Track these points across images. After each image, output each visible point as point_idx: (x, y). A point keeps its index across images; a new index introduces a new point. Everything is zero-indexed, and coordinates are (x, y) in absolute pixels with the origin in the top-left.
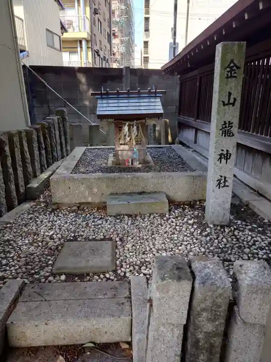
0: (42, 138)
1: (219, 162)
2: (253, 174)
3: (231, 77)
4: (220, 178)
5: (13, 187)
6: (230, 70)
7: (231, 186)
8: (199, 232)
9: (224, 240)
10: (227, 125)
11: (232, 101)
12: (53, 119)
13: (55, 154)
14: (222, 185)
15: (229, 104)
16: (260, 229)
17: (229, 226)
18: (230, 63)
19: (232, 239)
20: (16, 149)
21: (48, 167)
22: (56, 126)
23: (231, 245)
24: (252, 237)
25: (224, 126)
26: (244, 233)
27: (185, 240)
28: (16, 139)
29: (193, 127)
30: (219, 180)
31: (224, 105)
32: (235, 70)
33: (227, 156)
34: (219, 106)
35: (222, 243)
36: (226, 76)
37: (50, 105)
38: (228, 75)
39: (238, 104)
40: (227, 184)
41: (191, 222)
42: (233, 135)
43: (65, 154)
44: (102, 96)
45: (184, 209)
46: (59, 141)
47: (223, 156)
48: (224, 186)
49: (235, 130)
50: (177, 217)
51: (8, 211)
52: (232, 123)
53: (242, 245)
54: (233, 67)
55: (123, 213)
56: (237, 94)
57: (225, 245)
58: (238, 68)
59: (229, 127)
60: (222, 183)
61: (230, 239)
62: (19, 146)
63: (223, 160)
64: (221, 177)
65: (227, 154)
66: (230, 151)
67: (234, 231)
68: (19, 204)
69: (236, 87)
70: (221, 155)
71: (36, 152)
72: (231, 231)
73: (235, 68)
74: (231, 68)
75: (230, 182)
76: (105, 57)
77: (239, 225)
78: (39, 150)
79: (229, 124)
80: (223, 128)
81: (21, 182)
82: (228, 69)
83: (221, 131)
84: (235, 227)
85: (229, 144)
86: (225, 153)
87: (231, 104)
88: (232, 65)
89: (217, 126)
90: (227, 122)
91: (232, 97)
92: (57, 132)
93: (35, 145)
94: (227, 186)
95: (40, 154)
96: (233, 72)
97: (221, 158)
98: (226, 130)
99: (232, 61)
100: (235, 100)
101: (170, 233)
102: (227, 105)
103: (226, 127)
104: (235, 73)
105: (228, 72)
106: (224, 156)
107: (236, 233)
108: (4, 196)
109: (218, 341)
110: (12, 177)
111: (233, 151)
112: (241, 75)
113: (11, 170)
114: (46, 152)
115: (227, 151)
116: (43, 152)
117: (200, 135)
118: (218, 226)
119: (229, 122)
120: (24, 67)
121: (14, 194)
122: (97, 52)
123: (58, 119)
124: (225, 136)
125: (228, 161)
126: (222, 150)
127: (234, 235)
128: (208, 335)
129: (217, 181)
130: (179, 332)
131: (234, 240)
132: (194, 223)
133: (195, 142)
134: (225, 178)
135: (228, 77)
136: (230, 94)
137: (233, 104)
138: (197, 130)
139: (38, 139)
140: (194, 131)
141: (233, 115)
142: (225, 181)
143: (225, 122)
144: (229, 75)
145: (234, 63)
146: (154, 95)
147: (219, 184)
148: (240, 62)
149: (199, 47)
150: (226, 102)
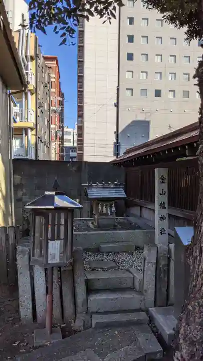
1: (161, 220)
3: (162, 182)
6: (162, 179)
7: (167, 233)
15: (163, 194)
25: (161, 204)
29: (139, 205)
30: (161, 230)
31: (161, 194)
34: (158, 195)
36: (160, 182)
39: (167, 193)
40: (165, 232)
42: (166, 208)
44: (88, 187)
48: (164, 233)
49: (166, 206)
52: (165, 203)
56: (166, 190)
58: (165, 179)
60: (163, 231)
64: (162, 228)
69: (165, 186)
70: (161, 217)
75: (167, 230)
83: (160, 206)
85: (165, 212)
89: (158, 204)
91: (164, 191)
98: (162, 206)
99: (163, 176)
104: (164, 181)
106: (163, 218)
109: (166, 268)
111: (167, 216)
112: (166, 181)
115: (164, 215)
117: (144, 209)
124: (162, 208)
128: (164, 266)
130: (154, 266)
133: (141, 216)
136: (163, 189)
137: (165, 194)
138: (142, 207)
140: (139, 208)
141: (165, 199)
142: (165, 230)
143: (162, 202)
146: (119, 186)
147: (162, 232)
148: (166, 176)
149: (142, 158)
150: (161, 193)
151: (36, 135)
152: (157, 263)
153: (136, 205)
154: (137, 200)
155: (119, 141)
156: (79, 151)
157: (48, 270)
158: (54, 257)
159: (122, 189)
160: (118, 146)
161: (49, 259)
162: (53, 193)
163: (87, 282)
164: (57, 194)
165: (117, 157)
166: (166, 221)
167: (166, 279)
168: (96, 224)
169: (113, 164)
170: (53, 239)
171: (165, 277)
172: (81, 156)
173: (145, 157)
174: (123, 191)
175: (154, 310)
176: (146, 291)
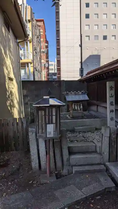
1: (110, 113)
4: (111, 117)
6: (111, 88)
11: (112, 96)
15: (111, 97)
39: (114, 97)
44: (66, 94)
48: (113, 120)
49: (114, 104)
52: (113, 102)
56: (114, 94)
60: (112, 119)
69: (113, 92)
70: (111, 111)
85: (113, 108)
91: (112, 95)
98: (111, 104)
99: (111, 86)
100: (113, 96)
106: (112, 111)
112: (114, 89)
126: (111, 109)
130: (108, 139)
133: (97, 111)
135: (111, 90)
137: (113, 97)
138: (98, 106)
140: (96, 106)
141: (113, 99)
142: (113, 118)
143: (111, 102)
146: (84, 94)
147: (111, 119)
148: (113, 86)
149: (97, 76)
151: (33, 67)
152: (110, 137)
153: (94, 105)
154: (95, 102)
155: (83, 67)
156: (58, 75)
157: (47, 141)
158: (50, 133)
159: (86, 95)
160: (82, 70)
161: (47, 135)
162: (48, 97)
163: (69, 148)
164: (50, 98)
165: (82, 77)
166: (114, 113)
167: (115, 146)
168: (71, 116)
169: (80, 81)
170: (49, 123)
171: (114, 145)
172: (59, 78)
173: (100, 75)
174: (87, 96)
175: (109, 164)
176: (104, 153)
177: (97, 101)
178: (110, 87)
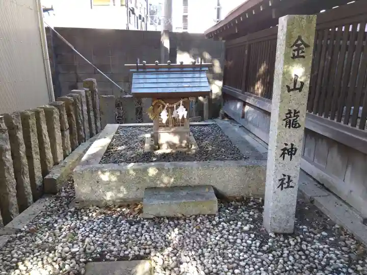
0: (66, 116)
1: (282, 158)
2: (316, 161)
3: (298, 56)
4: (283, 177)
5: (27, 180)
6: (297, 48)
7: (296, 188)
8: (258, 244)
9: (291, 258)
10: (292, 115)
11: (299, 86)
12: (79, 93)
13: (82, 133)
14: (284, 186)
15: (295, 89)
16: (332, 239)
17: (293, 235)
18: (297, 40)
19: (300, 256)
20: (32, 134)
21: (73, 150)
22: (84, 100)
23: (300, 265)
24: (325, 253)
25: (288, 116)
26: (313, 247)
27: (241, 258)
28: (33, 121)
29: (241, 100)
30: (282, 180)
31: (289, 90)
32: (303, 48)
33: (292, 151)
34: (283, 92)
35: (289, 263)
36: (292, 56)
37: (78, 72)
38: (294, 55)
39: (306, 90)
40: (291, 184)
41: (246, 228)
42: (300, 126)
43: (94, 132)
44: (138, 70)
45: (236, 208)
46: (86, 117)
47: (286, 152)
48: (288, 187)
49: (302, 120)
50: (229, 222)
51: (20, 213)
52: (299, 112)
53: (314, 266)
54: (301, 44)
55: (162, 214)
56: (305, 78)
57: (293, 265)
58: (307, 46)
59: (294, 116)
60: (286, 182)
61: (297, 257)
62: (35, 130)
63: (286, 156)
64: (284, 175)
65: (292, 148)
66: (296, 146)
67: (301, 244)
68: (35, 201)
70: (284, 150)
71: (58, 134)
72: (297, 242)
73: (302, 46)
74: (298, 46)
75: (295, 182)
76: (140, 16)
77: (305, 232)
78: (62, 131)
79: (295, 113)
80: (287, 118)
81: (38, 173)
82: (295, 48)
83: (285, 122)
84: (302, 236)
85: (296, 138)
86: (289, 147)
87: (297, 89)
88: (299, 42)
89: (280, 116)
90: (293, 111)
91: (299, 81)
92: (85, 108)
93: (57, 126)
94: (292, 187)
95: (63, 135)
96: (300, 51)
97: (283, 154)
98: (291, 120)
99: (299, 38)
100: (302, 84)
101: (222, 246)
102: (292, 90)
103: (290, 117)
104: (303, 52)
105: (294, 50)
106: (288, 151)
107: (304, 247)
108: (15, 194)
110: (26, 169)
111: (299, 145)
112: (309, 53)
113: (25, 161)
114: (71, 133)
115: (292, 145)
116: (67, 133)
118: (280, 234)
119: (295, 111)
120: (48, 29)
121: (29, 189)
122: (133, 11)
123: (86, 91)
124: (289, 127)
125: (293, 156)
126: (286, 144)
127: (301, 250)
129: (279, 180)
131: (303, 257)
132: (250, 228)
133: (243, 117)
134: (289, 177)
135: (294, 57)
136: (296, 77)
137: (300, 89)
138: (244, 103)
139: (60, 118)
142: (289, 180)
143: (290, 112)
144: (296, 54)
145: (302, 41)
146: (198, 69)
147: (282, 184)
148: (309, 38)
150: (292, 87)
153: (235, 99)
166: (297, 159)
177: (246, 91)
178: (295, 44)
